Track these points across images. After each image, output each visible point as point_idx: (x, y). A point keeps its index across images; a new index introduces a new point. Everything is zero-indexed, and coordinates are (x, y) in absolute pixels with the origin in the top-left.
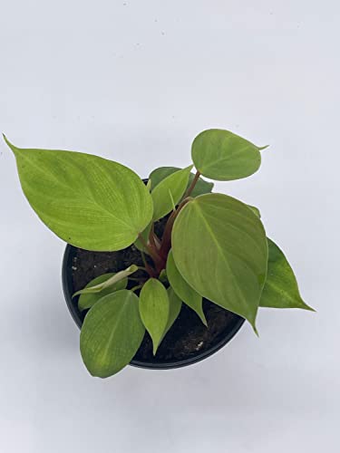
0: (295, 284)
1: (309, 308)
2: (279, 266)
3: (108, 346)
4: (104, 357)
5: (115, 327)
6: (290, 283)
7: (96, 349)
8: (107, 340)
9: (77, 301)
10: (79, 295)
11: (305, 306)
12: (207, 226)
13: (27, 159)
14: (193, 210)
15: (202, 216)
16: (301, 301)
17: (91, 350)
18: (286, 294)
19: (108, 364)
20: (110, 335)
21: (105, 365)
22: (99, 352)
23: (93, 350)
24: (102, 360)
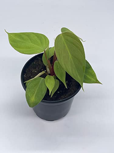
0: (95, 76)
2: (90, 70)
3: (35, 95)
4: (34, 98)
5: (37, 88)
6: (94, 75)
7: (31, 95)
8: (34, 93)
9: (25, 84)
10: (26, 83)
11: (99, 83)
12: (66, 44)
13: (11, 35)
14: (61, 37)
15: (64, 41)
16: (98, 81)
17: (29, 96)
18: (93, 79)
19: (35, 100)
20: (35, 91)
21: (34, 101)
22: (32, 96)
23: (30, 96)
24: (33, 99)
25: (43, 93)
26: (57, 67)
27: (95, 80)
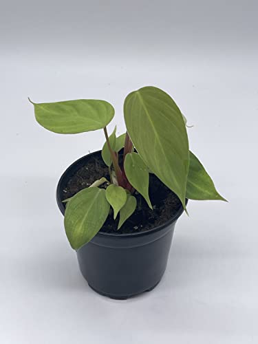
1: (223, 199)
2: (201, 175)
3: (84, 220)
4: (81, 227)
5: (90, 209)
6: (209, 184)
7: (75, 222)
8: (83, 217)
10: (66, 202)
11: (220, 198)
14: (137, 97)
15: (143, 104)
16: (217, 194)
17: (71, 222)
18: (206, 191)
19: (82, 232)
20: (85, 213)
21: (81, 234)
22: (77, 223)
23: (73, 222)
24: (79, 230)
25: (100, 218)
26: (132, 164)
27: (211, 194)
